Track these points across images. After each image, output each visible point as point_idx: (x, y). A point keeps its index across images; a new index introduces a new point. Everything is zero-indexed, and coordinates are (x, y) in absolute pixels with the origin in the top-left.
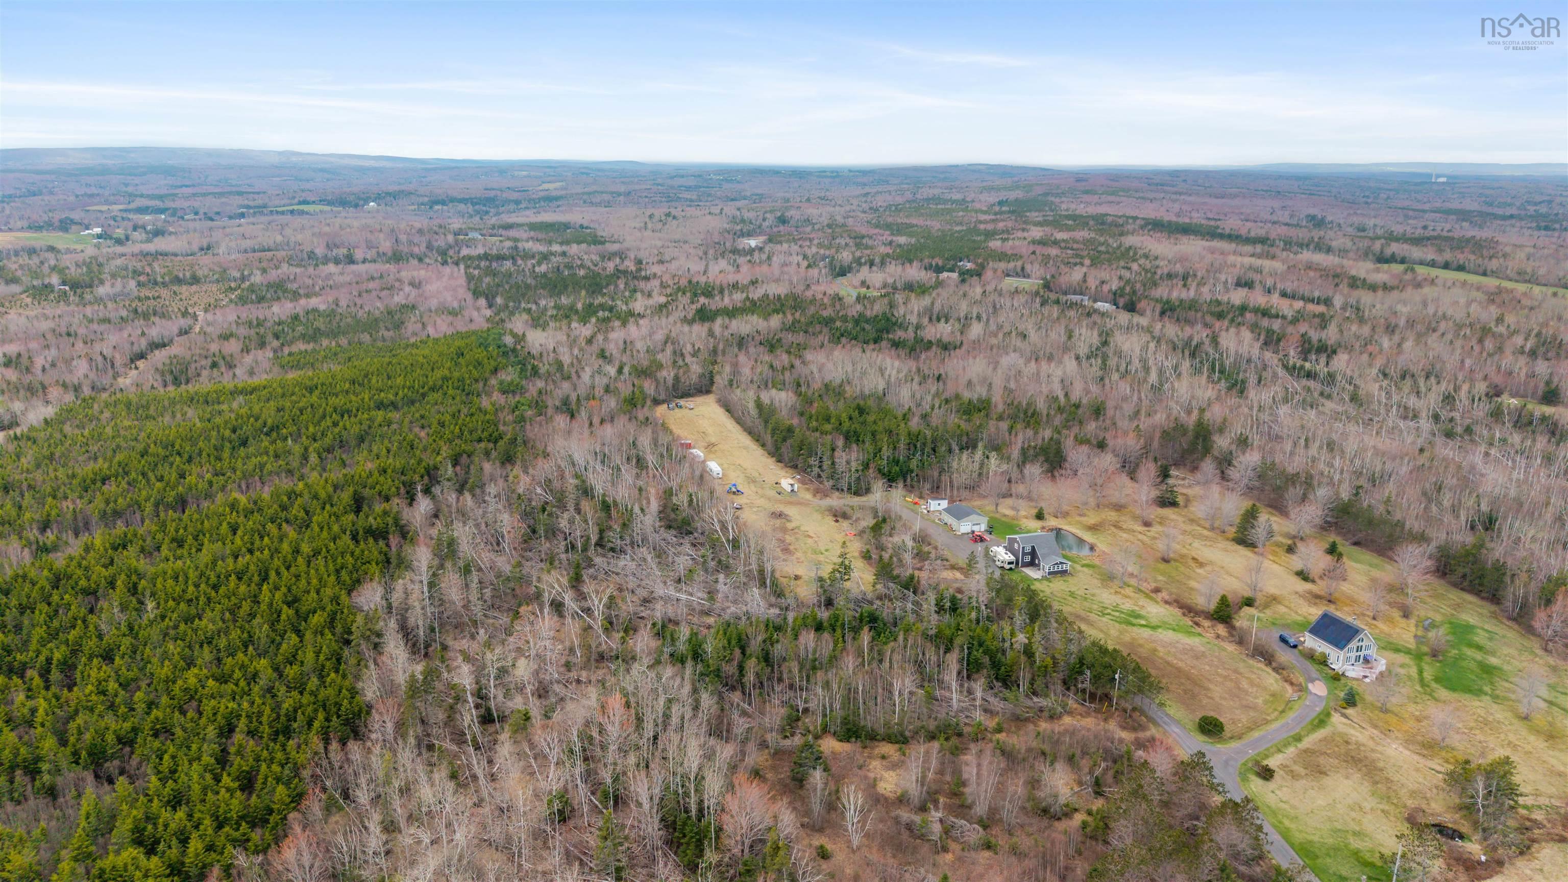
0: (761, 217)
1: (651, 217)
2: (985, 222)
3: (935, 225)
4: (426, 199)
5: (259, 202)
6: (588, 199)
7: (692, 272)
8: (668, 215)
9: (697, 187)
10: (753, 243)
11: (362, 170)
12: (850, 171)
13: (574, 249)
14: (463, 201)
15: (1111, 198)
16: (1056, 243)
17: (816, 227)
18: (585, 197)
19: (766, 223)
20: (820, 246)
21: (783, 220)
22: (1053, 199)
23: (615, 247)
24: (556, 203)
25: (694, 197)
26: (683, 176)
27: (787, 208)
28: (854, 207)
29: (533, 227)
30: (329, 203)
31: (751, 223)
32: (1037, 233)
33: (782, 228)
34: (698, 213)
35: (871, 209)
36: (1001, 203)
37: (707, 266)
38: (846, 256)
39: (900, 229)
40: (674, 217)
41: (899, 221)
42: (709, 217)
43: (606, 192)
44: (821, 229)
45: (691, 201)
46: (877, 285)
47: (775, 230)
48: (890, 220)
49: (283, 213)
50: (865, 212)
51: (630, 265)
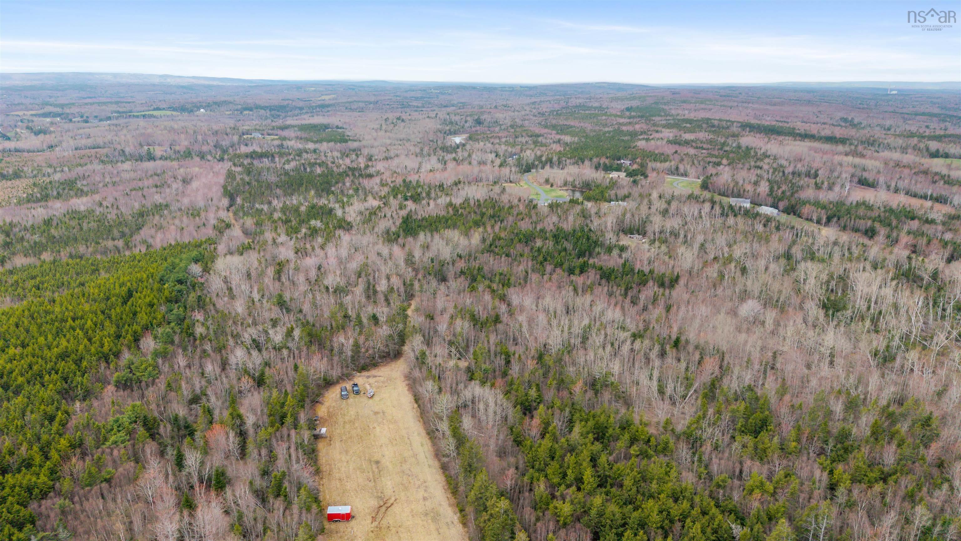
0: (464, 120)
1: (386, 120)
2: (625, 125)
3: (588, 126)
4: (240, 107)
5: (128, 109)
6: (349, 107)
7: (408, 169)
8: (398, 119)
9: (422, 98)
10: (458, 140)
11: (209, 87)
12: (521, 87)
13: (324, 146)
14: (264, 108)
15: (703, 106)
16: (687, 143)
17: (503, 127)
18: (347, 105)
19: (467, 125)
20: (507, 143)
21: (479, 122)
22: (663, 107)
23: (355, 145)
24: (326, 109)
25: (420, 105)
26: (413, 91)
27: (482, 113)
28: (527, 112)
29: (302, 128)
30: (174, 110)
31: (457, 124)
32: (668, 134)
33: (478, 128)
34: (421, 117)
35: (539, 113)
36: (628, 109)
37: (420, 164)
38: (529, 155)
39: (563, 130)
40: (403, 121)
41: (561, 123)
42: (427, 120)
43: (362, 102)
44: (506, 129)
45: (418, 107)
46: (559, 184)
47: (474, 129)
48: (554, 122)
49: (137, 117)
50: (535, 116)
51: (362, 162)
